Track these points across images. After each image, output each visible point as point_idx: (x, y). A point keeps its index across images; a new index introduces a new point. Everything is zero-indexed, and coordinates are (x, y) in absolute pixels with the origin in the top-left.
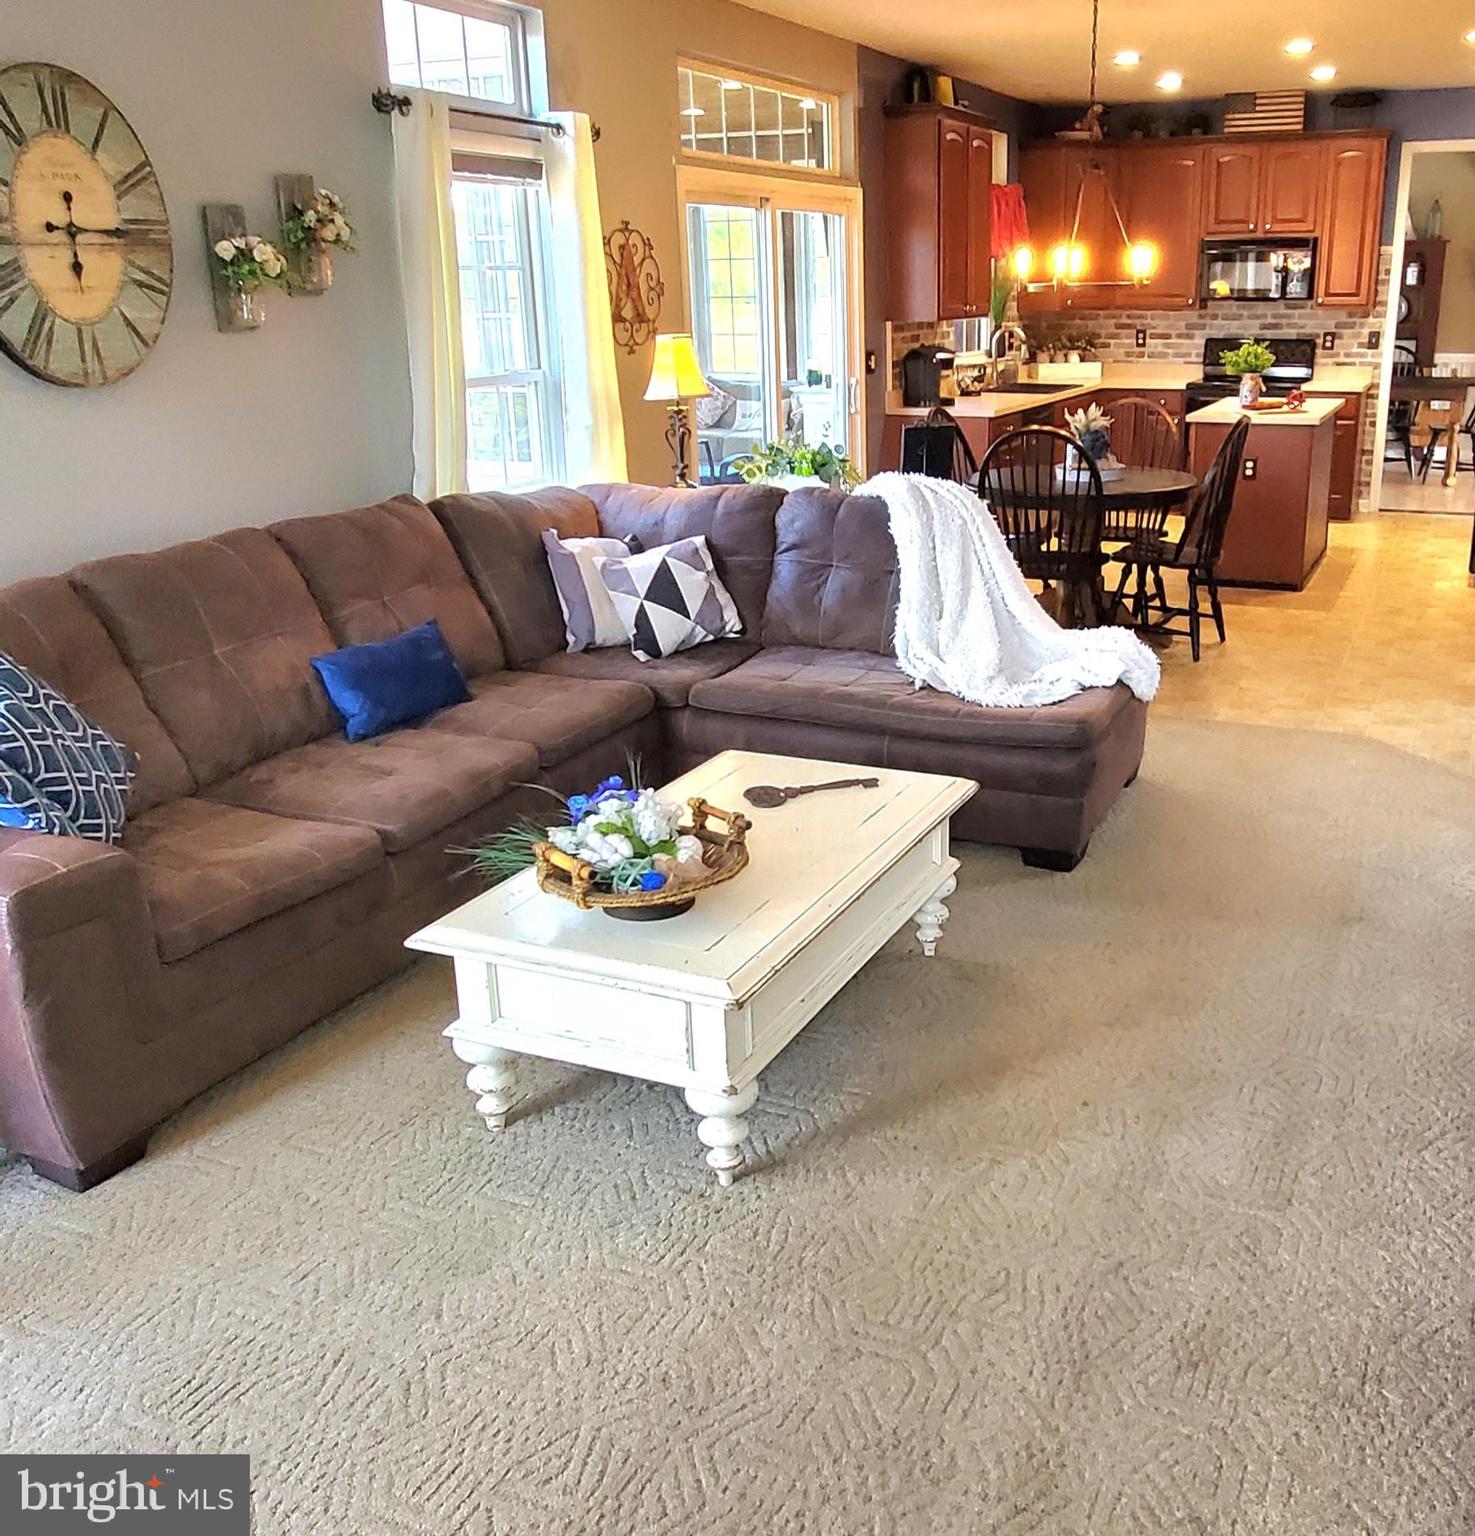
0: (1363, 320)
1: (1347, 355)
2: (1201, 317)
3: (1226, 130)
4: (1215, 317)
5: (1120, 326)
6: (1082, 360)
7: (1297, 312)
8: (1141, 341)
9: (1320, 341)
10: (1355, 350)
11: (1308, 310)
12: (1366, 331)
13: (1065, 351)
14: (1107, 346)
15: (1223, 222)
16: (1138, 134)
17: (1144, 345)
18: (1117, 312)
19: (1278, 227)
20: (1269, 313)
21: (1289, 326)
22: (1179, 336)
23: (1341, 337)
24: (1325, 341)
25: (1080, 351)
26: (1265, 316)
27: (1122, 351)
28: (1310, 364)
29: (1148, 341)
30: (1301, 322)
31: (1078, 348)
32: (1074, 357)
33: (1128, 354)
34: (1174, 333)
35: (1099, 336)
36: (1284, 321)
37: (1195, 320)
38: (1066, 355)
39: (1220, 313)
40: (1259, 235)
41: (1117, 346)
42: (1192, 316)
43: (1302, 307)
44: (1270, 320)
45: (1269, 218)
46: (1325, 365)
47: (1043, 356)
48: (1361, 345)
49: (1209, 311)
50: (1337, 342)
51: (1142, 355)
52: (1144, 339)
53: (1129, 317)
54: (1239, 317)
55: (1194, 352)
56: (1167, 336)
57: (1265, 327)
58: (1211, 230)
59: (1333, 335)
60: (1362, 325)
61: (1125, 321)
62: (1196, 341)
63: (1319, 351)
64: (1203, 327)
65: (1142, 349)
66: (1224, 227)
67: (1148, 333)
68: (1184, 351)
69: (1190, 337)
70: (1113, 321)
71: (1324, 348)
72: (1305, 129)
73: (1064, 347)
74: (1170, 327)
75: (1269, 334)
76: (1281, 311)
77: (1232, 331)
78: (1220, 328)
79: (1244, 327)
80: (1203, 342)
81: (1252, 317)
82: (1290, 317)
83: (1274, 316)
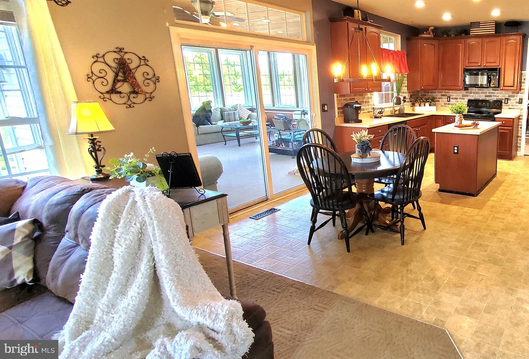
1: (512, 106)
2: (467, 93)
3: (471, 34)
4: (471, 93)
5: (443, 95)
6: (430, 105)
7: (496, 92)
8: (449, 100)
9: (504, 101)
10: (515, 104)
11: (499, 91)
12: (518, 98)
13: (424, 103)
14: (439, 101)
15: (471, 63)
16: (445, 36)
17: (450, 101)
18: (441, 91)
19: (488, 64)
20: (488, 92)
21: (494, 96)
22: (460, 98)
23: (510, 100)
25: (429, 103)
26: (486, 93)
27: (443, 103)
28: (500, 108)
29: (451, 100)
30: (498, 95)
31: (428, 102)
32: (427, 104)
33: (445, 104)
34: (458, 98)
35: (436, 98)
36: (492, 95)
37: (465, 94)
38: (425, 104)
39: (473, 91)
40: (482, 67)
41: (442, 101)
42: (464, 92)
44: (488, 94)
45: (485, 62)
46: (505, 108)
47: (417, 104)
48: (517, 103)
49: (469, 91)
51: (449, 104)
52: (450, 99)
53: (445, 92)
54: (478, 93)
55: (465, 103)
56: (457, 99)
57: (486, 96)
58: (467, 65)
59: (508, 99)
60: (517, 96)
61: (444, 94)
63: (503, 104)
64: (467, 96)
65: (449, 102)
66: (470, 65)
67: (451, 97)
69: (464, 99)
70: (440, 94)
71: (505, 103)
72: (495, 33)
73: (424, 101)
74: (458, 96)
75: (488, 99)
76: (492, 91)
77: (476, 97)
78: (473, 96)
79: (480, 96)
80: (467, 101)
81: (482, 93)
82: (494, 93)
83: (489, 93)
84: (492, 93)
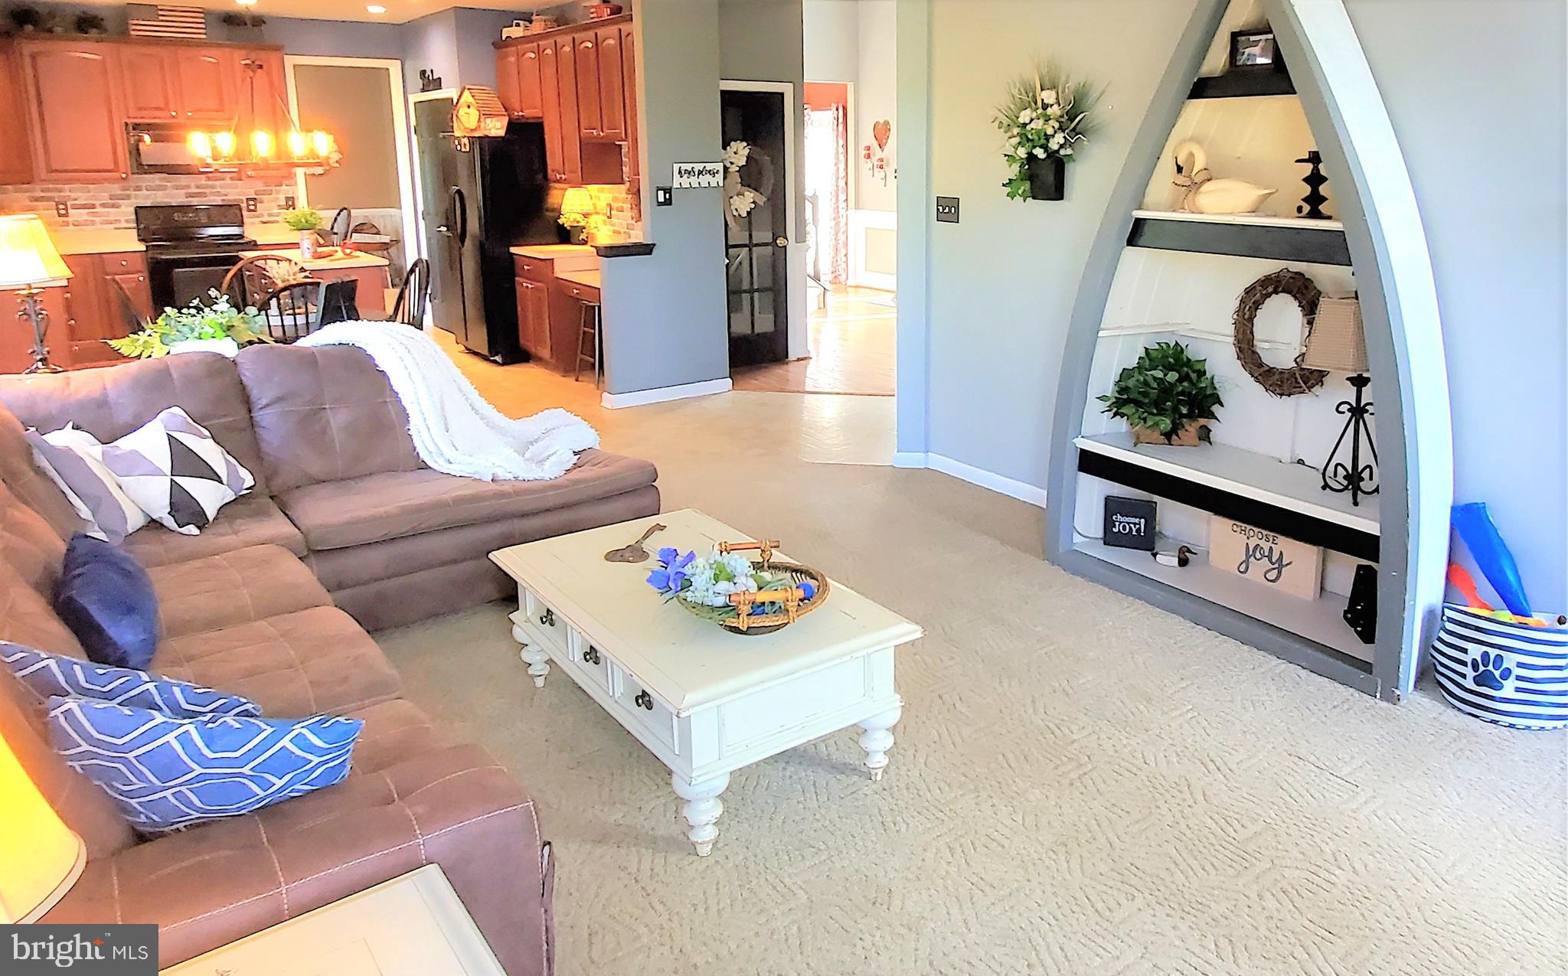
0: (278, 188)
1: (270, 215)
2: (124, 189)
3: (133, 34)
4: (138, 189)
5: (35, 199)
8: (62, 212)
9: (244, 205)
10: (276, 211)
11: (229, 182)
12: (282, 197)
15: (144, 109)
17: (67, 215)
19: (200, 114)
20: (193, 184)
21: (212, 194)
22: (104, 205)
23: (261, 202)
24: (248, 205)
26: (188, 187)
28: (241, 224)
29: (71, 211)
30: (223, 191)
34: (97, 203)
36: (207, 191)
37: (117, 192)
39: (144, 185)
42: (115, 188)
43: (223, 179)
44: (193, 190)
45: (188, 107)
46: (253, 223)
48: (280, 207)
50: (258, 205)
51: (66, 224)
52: (66, 210)
53: (43, 191)
54: (164, 188)
55: (125, 219)
56: (93, 206)
58: (133, 114)
59: (254, 199)
60: (278, 192)
61: (40, 194)
62: (123, 209)
63: (245, 213)
64: (128, 197)
65: (66, 219)
66: (143, 113)
67: (69, 204)
68: (112, 218)
69: (116, 206)
70: (25, 194)
71: (250, 211)
72: (208, 38)
74: (93, 198)
75: (195, 201)
76: (203, 182)
77: (159, 200)
78: (147, 197)
79: (172, 197)
80: (132, 210)
81: (177, 188)
82: (213, 187)
83: (198, 187)
84: (207, 187)
